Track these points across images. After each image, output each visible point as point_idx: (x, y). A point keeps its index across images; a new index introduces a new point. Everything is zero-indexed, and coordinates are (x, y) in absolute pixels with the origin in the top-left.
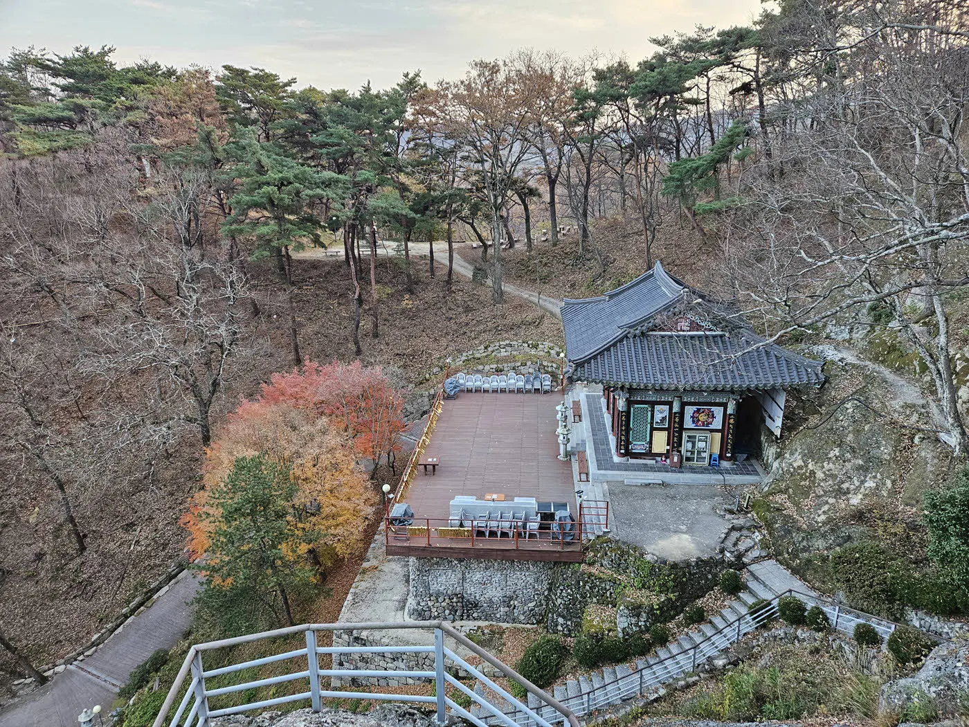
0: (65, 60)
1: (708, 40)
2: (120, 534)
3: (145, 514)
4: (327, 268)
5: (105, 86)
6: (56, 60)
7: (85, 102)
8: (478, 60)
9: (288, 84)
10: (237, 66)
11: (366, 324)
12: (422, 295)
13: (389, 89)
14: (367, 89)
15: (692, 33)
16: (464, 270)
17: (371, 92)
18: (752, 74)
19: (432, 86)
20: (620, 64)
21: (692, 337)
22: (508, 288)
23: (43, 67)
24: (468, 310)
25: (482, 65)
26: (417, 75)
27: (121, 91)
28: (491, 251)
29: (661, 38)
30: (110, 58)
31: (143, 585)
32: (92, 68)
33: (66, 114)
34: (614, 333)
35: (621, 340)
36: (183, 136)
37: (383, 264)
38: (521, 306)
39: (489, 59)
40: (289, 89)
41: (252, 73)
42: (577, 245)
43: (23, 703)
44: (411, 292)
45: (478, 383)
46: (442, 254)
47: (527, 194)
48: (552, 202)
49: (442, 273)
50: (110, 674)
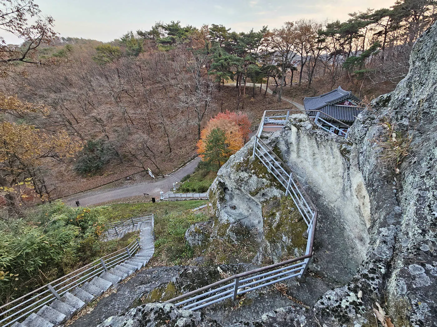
0: (169, 26)
1: (371, 14)
2: (179, 150)
3: (184, 146)
4: (231, 88)
5: (178, 32)
6: (166, 25)
7: (174, 37)
8: (287, 22)
9: (228, 30)
10: (216, 24)
11: (241, 105)
12: (257, 98)
13: (257, 32)
14: (252, 31)
15: (365, 11)
16: (270, 92)
17: (253, 32)
18: (385, 27)
19: (271, 31)
20: (337, 22)
21: (349, 107)
22: (282, 98)
23: (163, 27)
24: (270, 103)
25: (289, 23)
26: (266, 27)
27: (183, 34)
28: (279, 87)
29: (353, 13)
30: (180, 24)
31: (184, 162)
32: (175, 27)
33: (169, 40)
34: (324, 104)
35: (325, 106)
36: (200, 45)
37: (247, 88)
38: (286, 104)
39: (291, 21)
40: (228, 32)
41: (220, 26)
42: (307, 86)
43: (160, 180)
44: (254, 97)
45: (273, 122)
46: (264, 87)
47: (294, 69)
48: (301, 72)
49: (263, 92)
50: (177, 178)
